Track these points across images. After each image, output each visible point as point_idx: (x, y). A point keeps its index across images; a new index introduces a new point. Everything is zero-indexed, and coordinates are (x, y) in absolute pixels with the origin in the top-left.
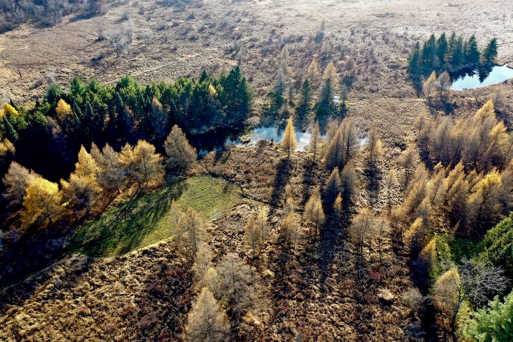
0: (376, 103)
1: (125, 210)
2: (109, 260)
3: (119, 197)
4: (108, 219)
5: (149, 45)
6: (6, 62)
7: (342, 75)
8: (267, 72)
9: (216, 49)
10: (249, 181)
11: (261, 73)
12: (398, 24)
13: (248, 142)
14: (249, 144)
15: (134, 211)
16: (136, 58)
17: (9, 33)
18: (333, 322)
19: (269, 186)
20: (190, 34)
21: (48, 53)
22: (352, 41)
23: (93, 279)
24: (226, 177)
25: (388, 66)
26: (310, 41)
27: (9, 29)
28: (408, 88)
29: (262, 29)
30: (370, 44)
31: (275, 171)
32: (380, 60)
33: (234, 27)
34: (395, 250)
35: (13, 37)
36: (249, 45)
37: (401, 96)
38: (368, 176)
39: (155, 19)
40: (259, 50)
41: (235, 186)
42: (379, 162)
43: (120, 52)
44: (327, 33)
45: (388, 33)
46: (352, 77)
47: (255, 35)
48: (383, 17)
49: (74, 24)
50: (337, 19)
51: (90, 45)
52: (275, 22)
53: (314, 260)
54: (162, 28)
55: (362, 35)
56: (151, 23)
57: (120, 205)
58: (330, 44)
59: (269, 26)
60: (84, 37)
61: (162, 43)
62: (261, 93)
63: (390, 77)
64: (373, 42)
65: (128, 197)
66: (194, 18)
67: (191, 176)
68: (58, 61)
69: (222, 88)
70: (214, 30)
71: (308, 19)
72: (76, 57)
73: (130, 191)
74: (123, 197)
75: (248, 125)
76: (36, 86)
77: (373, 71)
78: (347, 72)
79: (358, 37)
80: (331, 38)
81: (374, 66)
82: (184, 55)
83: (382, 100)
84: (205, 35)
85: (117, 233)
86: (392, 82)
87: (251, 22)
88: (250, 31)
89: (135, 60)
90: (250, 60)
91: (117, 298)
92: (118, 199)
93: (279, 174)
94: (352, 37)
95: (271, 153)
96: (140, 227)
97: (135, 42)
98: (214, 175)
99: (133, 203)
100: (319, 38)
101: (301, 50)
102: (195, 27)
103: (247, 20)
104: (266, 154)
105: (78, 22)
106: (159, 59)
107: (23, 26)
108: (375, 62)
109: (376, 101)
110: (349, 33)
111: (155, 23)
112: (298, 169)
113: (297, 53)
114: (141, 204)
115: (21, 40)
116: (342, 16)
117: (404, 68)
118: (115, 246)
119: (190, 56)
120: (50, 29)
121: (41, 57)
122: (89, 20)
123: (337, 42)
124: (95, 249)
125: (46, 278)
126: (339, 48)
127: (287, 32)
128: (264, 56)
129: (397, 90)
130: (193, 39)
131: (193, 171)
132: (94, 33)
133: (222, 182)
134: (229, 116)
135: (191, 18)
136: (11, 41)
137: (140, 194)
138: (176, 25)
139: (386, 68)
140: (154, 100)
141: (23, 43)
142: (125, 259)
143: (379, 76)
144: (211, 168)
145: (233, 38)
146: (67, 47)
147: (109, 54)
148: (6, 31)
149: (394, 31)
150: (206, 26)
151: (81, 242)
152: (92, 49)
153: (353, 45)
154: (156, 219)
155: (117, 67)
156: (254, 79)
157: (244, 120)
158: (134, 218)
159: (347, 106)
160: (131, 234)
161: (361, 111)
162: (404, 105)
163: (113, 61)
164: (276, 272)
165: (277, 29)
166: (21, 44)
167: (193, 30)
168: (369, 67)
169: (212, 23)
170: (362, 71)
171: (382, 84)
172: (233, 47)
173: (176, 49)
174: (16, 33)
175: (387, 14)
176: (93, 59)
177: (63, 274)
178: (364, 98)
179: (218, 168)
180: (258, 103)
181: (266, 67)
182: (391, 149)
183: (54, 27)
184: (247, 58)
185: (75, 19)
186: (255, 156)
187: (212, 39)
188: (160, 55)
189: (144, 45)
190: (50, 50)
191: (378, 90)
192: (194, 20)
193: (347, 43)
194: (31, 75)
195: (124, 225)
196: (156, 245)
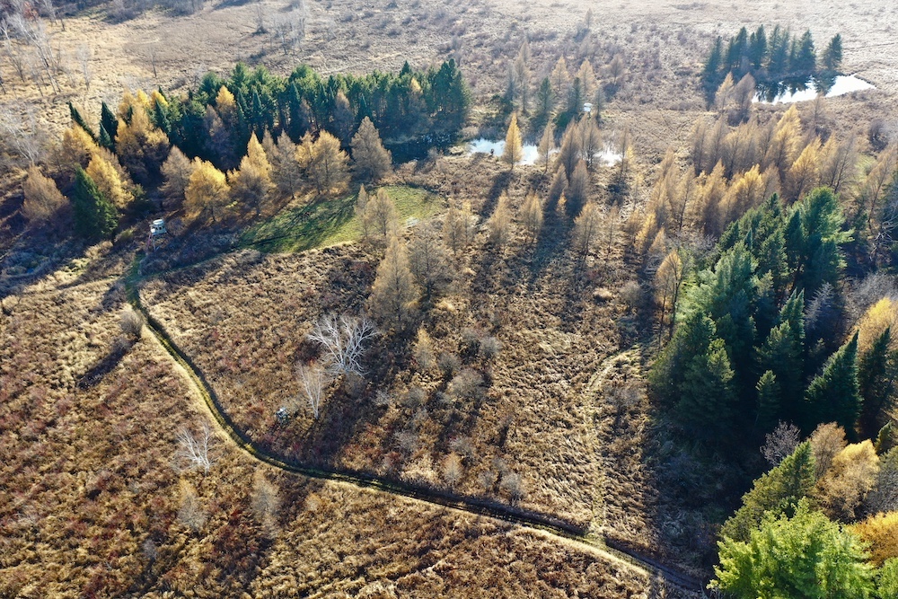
0: (645, 116)
1: (301, 214)
2: (284, 255)
3: (293, 202)
4: (281, 221)
5: (329, 40)
6: (132, 58)
7: (605, 82)
8: (497, 76)
9: (426, 48)
10: (456, 192)
11: (488, 78)
12: (707, 19)
13: (460, 154)
14: (462, 156)
15: (313, 216)
16: (312, 56)
17: (130, 22)
18: (537, 313)
19: (481, 197)
20: (389, 28)
21: (188, 48)
22: (629, 41)
23: (268, 270)
24: (428, 188)
25: (675, 73)
26: (566, 40)
27: (130, 17)
28: (698, 99)
29: (497, 23)
30: (656, 44)
31: (491, 183)
32: (666, 65)
33: (455, 20)
34: (626, 260)
35: (136, 28)
36: (475, 42)
37: (682, 109)
38: (611, 191)
39: (338, 8)
40: (488, 49)
41: (438, 196)
42: (631, 178)
43: (289, 48)
44: (595, 29)
45: (688, 31)
46: (618, 85)
47: (485, 30)
48: (687, 9)
49: (221, 12)
50: (615, 11)
51: (246, 39)
52: (517, 14)
53: (525, 263)
54: (349, 19)
55: (648, 32)
56: (332, 13)
57: (295, 209)
58: (596, 43)
59: (507, 20)
60: (237, 29)
61: (347, 39)
62: (483, 102)
63: (675, 86)
64: (662, 43)
65: (305, 202)
66: (396, 6)
67: (384, 185)
68: (203, 58)
69: (429, 86)
70: (425, 23)
71: (569, 10)
72: (227, 53)
73: (307, 198)
74: (298, 202)
75: (461, 136)
76: (177, 87)
77: (650, 78)
78: (613, 78)
79: (641, 36)
80: (599, 36)
81: (654, 72)
82: (379, 54)
83: (655, 113)
84: (411, 29)
85: (293, 234)
86: (676, 92)
87: (481, 14)
88: (478, 25)
89: (309, 59)
90: (473, 61)
91: (295, 285)
92: (293, 204)
93: (496, 187)
94: (633, 35)
95: (488, 165)
96: (320, 230)
97: (309, 37)
98: (412, 185)
99: (311, 208)
100: (581, 35)
101: (552, 51)
102: (397, 19)
103: (476, 10)
104: (482, 166)
105: (225, 9)
106: (342, 58)
107: (148, 13)
108: (657, 67)
109: (646, 113)
110: (629, 29)
111: (338, 13)
112: (522, 182)
113: (544, 53)
114: (320, 209)
115: (148, 31)
116: (623, 7)
117: (698, 75)
118: (291, 245)
119: (387, 55)
120: (187, 18)
121: (178, 53)
122: (241, 8)
123: (607, 41)
124: (268, 245)
125: (215, 267)
126: (607, 49)
127: (533, 28)
128: (496, 57)
129: (680, 101)
130: (393, 34)
131: (386, 180)
132: (250, 24)
133: (421, 193)
134: (437, 125)
135: (392, 7)
136: (135, 32)
137: (319, 201)
138: (369, 15)
139: (671, 75)
140: (339, 94)
141: (152, 35)
142: (303, 255)
143: (658, 84)
144: (409, 178)
145: (453, 34)
146: (214, 41)
147: (273, 51)
148: (126, 20)
149: (699, 28)
150: (413, 18)
151: (252, 240)
152: (248, 44)
153: (630, 46)
154: (339, 224)
155: (285, 67)
156: (477, 85)
157: (457, 131)
158: (312, 221)
159: (603, 117)
160: (309, 236)
161: (621, 124)
162: (683, 118)
163: (279, 59)
164: (478, 272)
165: (519, 23)
166: (149, 36)
167: (394, 22)
168: (647, 73)
169: (423, 13)
170: (635, 78)
171: (660, 94)
172: (451, 46)
173: (367, 46)
174: (140, 22)
175: (695, 5)
176: (252, 57)
177: (234, 263)
178: (630, 110)
179: (418, 178)
180: (478, 112)
181: (496, 70)
182: (650, 165)
183: (192, 16)
184: (470, 59)
185: (221, 5)
186: (469, 168)
187: (422, 35)
188: (344, 53)
189: (322, 41)
190: (190, 44)
191: (652, 100)
192: (396, 9)
193: (621, 42)
194: (168, 74)
195: (301, 228)
196: (340, 244)
